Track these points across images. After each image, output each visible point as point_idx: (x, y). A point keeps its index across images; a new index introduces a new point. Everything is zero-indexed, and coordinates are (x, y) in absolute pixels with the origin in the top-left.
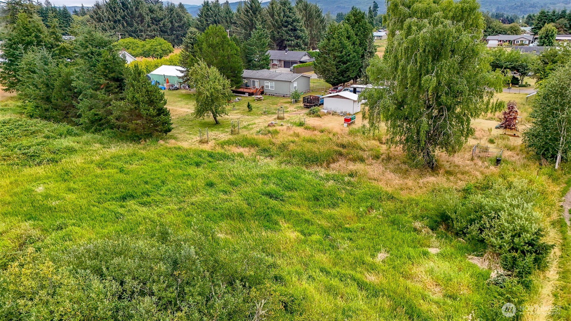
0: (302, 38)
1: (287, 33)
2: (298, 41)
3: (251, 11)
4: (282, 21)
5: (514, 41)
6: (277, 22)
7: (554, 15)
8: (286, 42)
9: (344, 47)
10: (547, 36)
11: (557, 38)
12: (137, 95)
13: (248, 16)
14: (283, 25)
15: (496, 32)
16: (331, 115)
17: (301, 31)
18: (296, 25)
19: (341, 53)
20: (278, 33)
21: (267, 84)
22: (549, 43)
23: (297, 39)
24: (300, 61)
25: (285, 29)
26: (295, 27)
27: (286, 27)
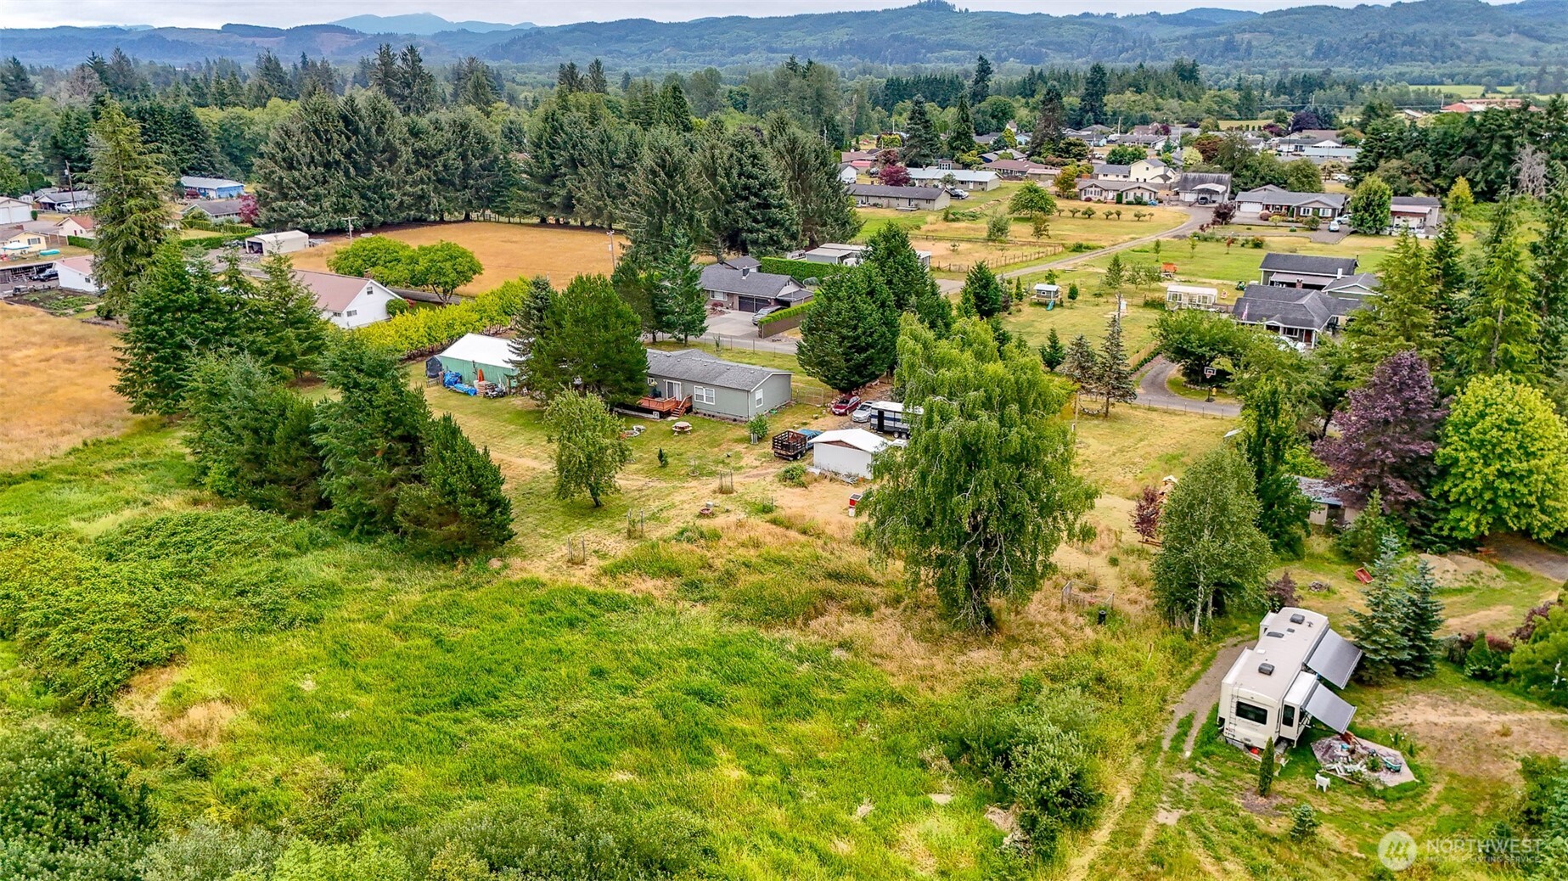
0: (782, 225)
1: (748, 213)
2: (774, 231)
3: (662, 174)
4: (734, 187)
5: (1299, 208)
6: (722, 189)
7: (1401, 139)
8: (744, 235)
9: (860, 318)
10: (1369, 205)
11: (1394, 208)
12: (451, 480)
13: (655, 183)
14: (737, 195)
15: (1262, 178)
16: (826, 481)
17: (780, 207)
18: (769, 195)
19: (855, 328)
20: (727, 213)
21: (698, 391)
22: (1374, 221)
23: (772, 227)
24: (776, 300)
25: (742, 204)
26: (765, 199)
27: (746, 199)
